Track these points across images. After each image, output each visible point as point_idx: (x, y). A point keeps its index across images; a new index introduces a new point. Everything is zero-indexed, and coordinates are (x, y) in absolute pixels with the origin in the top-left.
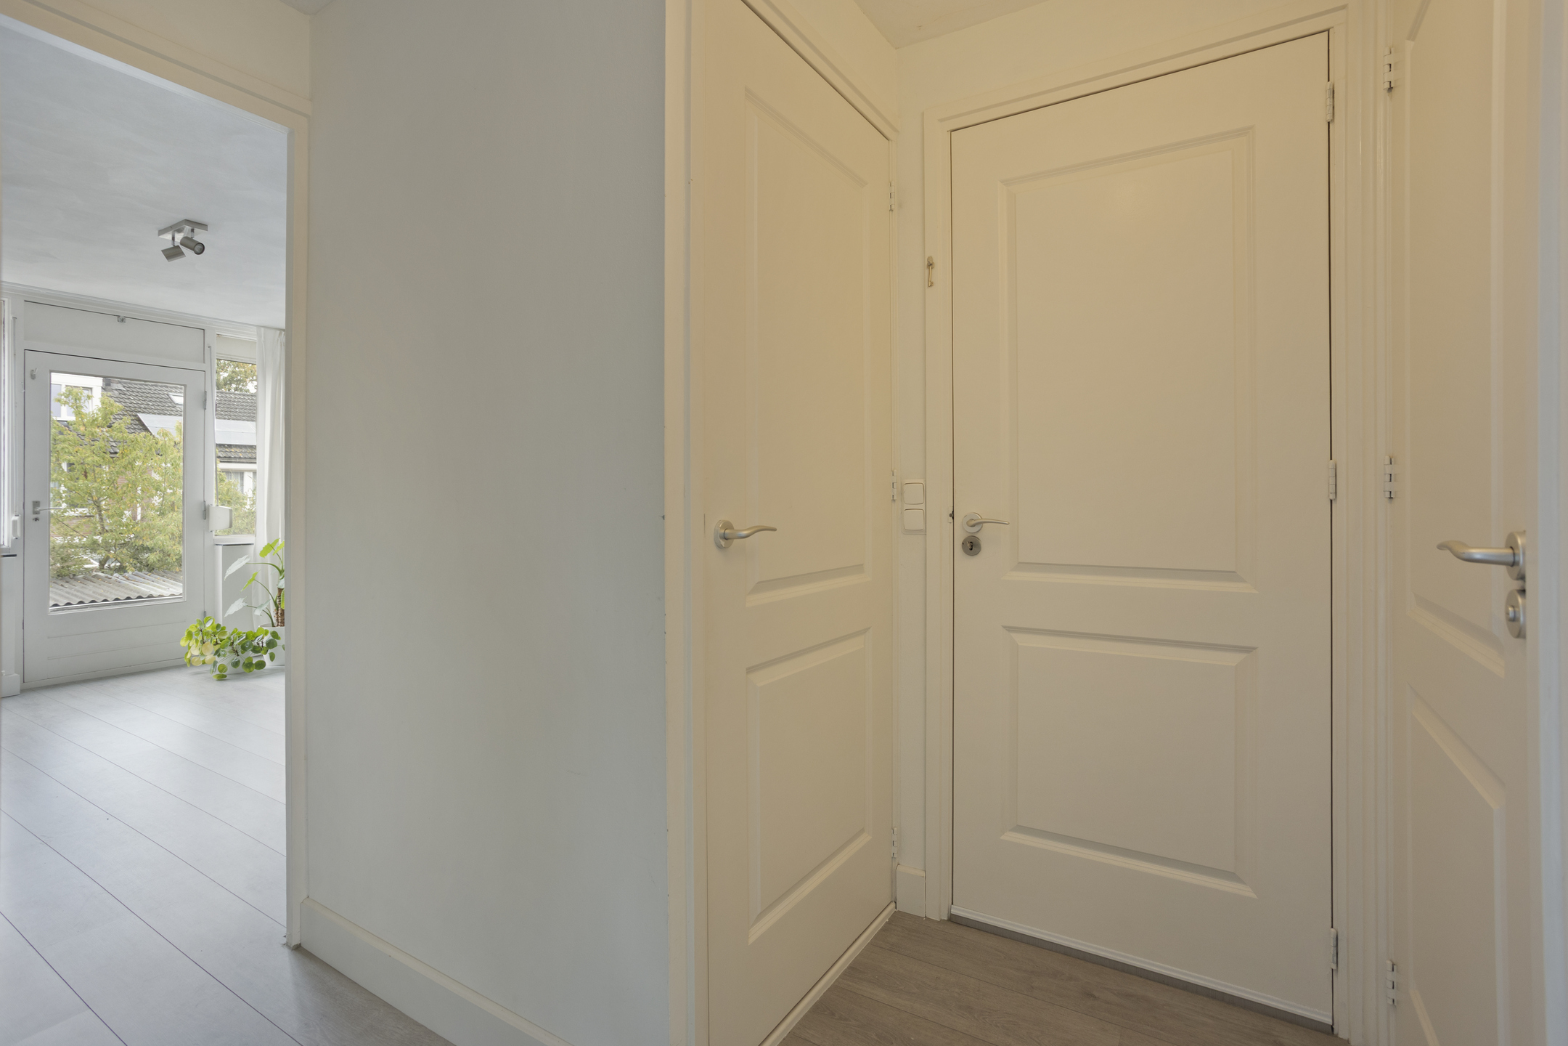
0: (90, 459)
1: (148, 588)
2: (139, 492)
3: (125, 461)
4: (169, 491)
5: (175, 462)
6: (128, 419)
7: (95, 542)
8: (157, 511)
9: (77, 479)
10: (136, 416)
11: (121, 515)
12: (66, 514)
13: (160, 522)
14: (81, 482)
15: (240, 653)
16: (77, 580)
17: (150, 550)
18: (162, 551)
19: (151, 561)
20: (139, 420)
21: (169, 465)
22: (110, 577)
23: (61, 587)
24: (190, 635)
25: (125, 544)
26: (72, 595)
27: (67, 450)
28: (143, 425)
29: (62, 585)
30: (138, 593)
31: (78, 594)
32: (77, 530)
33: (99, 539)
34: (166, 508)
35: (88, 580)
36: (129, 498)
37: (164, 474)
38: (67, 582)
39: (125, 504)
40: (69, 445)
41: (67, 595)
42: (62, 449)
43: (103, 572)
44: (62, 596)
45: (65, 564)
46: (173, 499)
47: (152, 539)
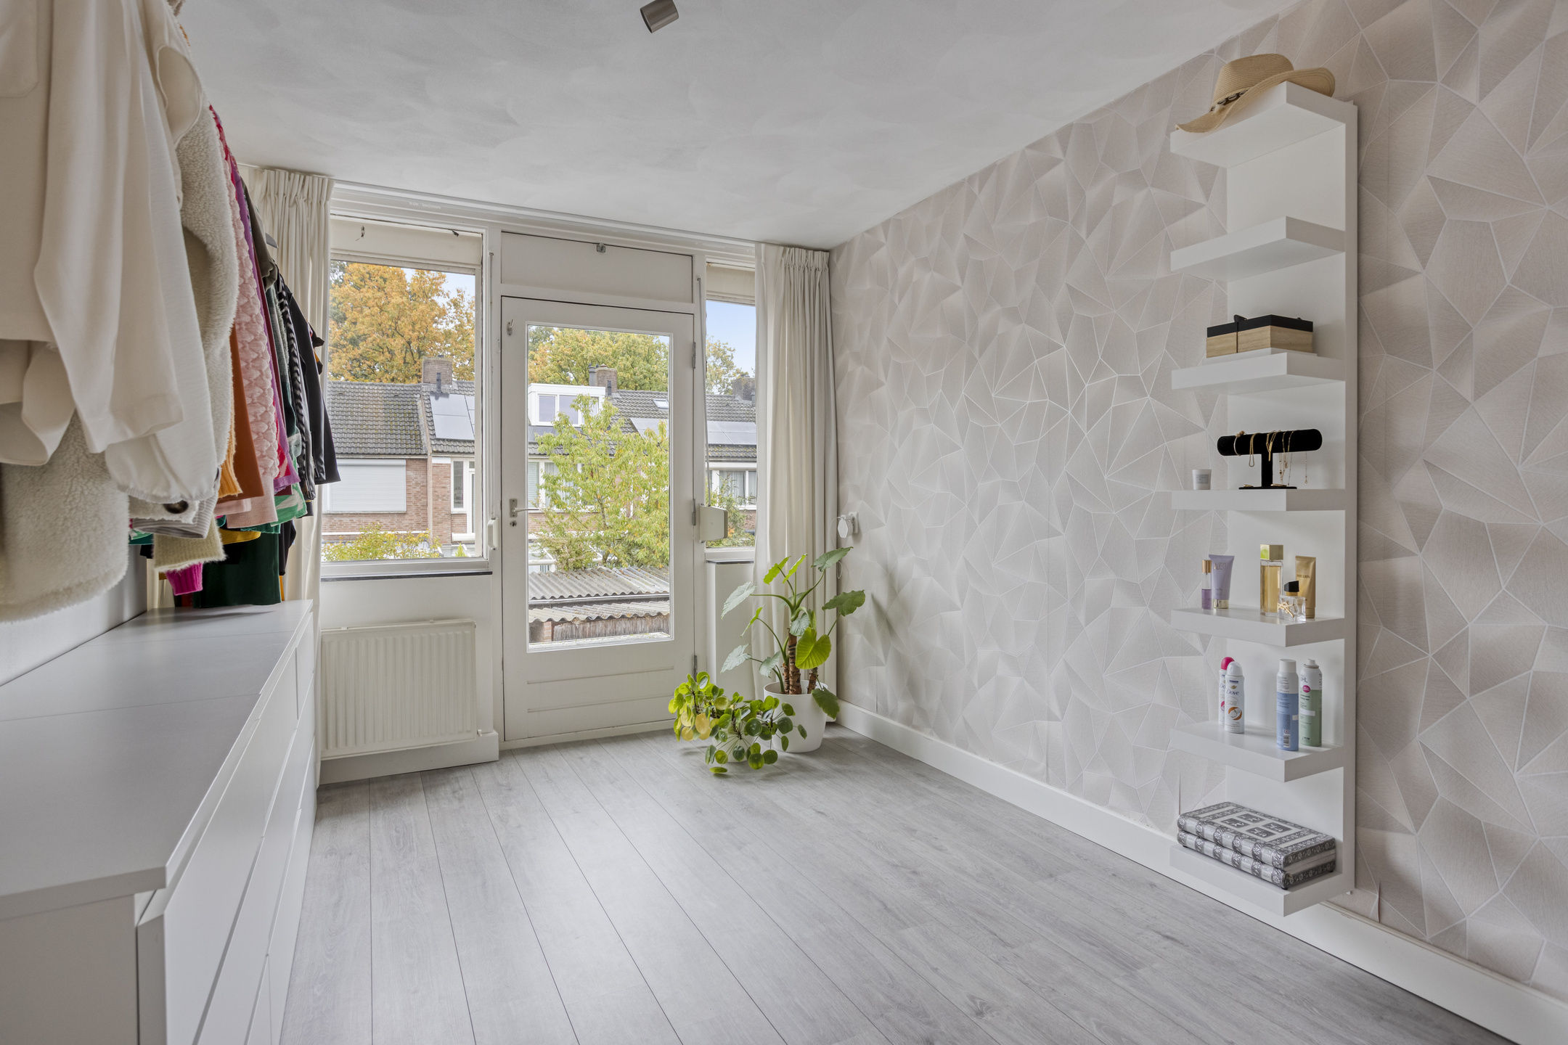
0: (594, 459)
1: (638, 584)
2: (631, 490)
3: (619, 462)
4: (654, 489)
5: (658, 460)
6: (622, 420)
7: (599, 538)
8: (644, 508)
9: (587, 478)
10: (629, 420)
11: (617, 513)
12: (580, 511)
13: (645, 520)
14: (588, 481)
15: (743, 736)
16: (586, 572)
17: (640, 546)
18: (649, 548)
19: (640, 558)
20: (632, 424)
21: (653, 464)
22: (610, 570)
23: (576, 579)
24: (681, 700)
25: (620, 540)
26: (583, 587)
27: (579, 452)
28: (634, 428)
29: (576, 577)
30: (630, 588)
31: (587, 587)
32: (588, 525)
33: (601, 533)
34: (652, 506)
35: (595, 573)
36: (623, 496)
37: (650, 472)
38: (580, 574)
39: (620, 501)
40: (581, 447)
41: (579, 587)
42: (576, 451)
43: (605, 566)
44: (576, 587)
45: (578, 558)
46: (657, 497)
47: (641, 535)
